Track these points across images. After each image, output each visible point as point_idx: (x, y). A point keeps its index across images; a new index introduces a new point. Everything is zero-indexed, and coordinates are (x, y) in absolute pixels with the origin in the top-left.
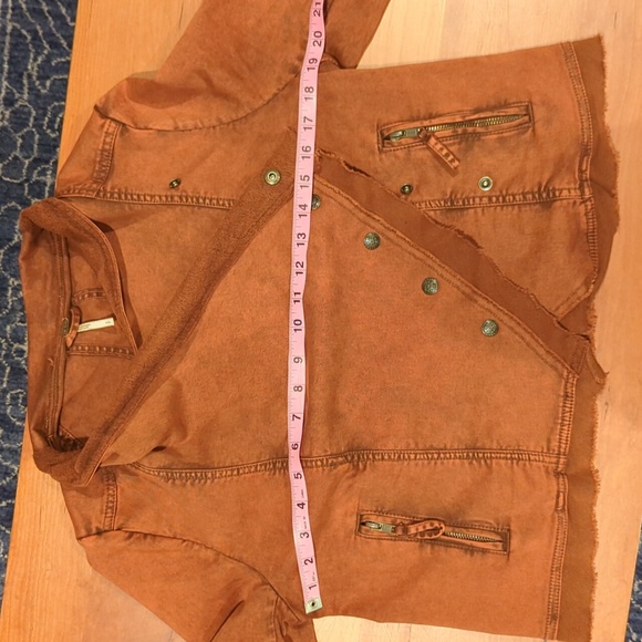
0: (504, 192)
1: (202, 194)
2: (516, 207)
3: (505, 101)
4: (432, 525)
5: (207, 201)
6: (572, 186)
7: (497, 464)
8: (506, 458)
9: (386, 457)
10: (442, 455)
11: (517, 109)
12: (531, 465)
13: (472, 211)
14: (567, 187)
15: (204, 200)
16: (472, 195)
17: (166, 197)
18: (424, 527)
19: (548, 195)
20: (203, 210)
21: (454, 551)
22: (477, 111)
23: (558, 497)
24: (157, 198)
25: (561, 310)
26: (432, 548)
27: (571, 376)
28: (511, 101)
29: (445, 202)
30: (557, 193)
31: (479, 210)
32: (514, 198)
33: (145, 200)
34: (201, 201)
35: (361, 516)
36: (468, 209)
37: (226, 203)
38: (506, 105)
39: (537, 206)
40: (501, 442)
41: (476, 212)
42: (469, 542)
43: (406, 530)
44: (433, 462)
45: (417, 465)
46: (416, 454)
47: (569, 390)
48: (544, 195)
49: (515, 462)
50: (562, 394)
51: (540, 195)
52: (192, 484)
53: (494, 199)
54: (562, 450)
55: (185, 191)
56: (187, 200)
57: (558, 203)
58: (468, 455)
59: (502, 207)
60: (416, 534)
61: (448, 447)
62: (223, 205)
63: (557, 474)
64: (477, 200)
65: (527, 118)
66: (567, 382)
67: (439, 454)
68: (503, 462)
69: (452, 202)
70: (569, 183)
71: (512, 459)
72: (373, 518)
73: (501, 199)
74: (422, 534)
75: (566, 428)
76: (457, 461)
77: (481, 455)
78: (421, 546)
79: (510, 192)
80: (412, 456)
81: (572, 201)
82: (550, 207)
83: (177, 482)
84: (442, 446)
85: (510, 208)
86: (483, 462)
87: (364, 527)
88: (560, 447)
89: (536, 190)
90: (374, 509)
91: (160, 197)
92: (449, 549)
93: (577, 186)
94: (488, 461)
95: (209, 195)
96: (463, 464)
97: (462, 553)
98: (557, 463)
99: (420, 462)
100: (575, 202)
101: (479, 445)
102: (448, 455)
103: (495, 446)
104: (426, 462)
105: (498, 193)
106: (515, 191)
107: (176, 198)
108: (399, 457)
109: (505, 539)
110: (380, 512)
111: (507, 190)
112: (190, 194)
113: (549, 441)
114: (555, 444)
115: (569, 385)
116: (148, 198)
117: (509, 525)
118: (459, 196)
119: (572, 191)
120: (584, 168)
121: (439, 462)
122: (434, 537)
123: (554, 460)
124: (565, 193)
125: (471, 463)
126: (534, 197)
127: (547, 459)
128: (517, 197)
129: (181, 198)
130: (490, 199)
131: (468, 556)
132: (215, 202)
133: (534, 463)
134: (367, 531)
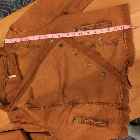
0: (105, 42)
1: (36, 44)
2: (108, 45)
3: (105, 20)
4: (90, 120)
5: (37, 46)
6: (122, 39)
7: (105, 106)
8: (107, 105)
9: (79, 104)
10: (92, 104)
11: (108, 22)
12: (113, 106)
13: (98, 47)
14: (120, 40)
15: (36, 46)
16: (98, 43)
17: (27, 46)
18: (88, 121)
19: (116, 42)
20: (36, 48)
21: (95, 126)
22: (98, 23)
23: (119, 114)
24: (25, 46)
25: (120, 69)
26: (90, 125)
27: (122, 85)
28: (106, 20)
29: (92, 45)
30: (118, 41)
31: (100, 46)
32: (108, 43)
33: (22, 47)
34: (35, 46)
35: (74, 118)
36: (97, 46)
37: (41, 46)
38: (105, 21)
39: (113, 45)
40: (106, 101)
41: (99, 47)
42: (99, 124)
43: (84, 121)
44: (90, 106)
45: (86, 106)
46: (86, 104)
47: (122, 89)
48: (115, 42)
49: (109, 105)
50: (120, 89)
51: (114, 42)
52: (34, 111)
53: (103, 44)
54: (120, 103)
55: (32, 44)
56: (32, 46)
57: (118, 44)
58: (98, 104)
59: (105, 45)
60: (86, 122)
61: (94, 102)
62: (41, 47)
63: (119, 108)
64: (99, 44)
65: (110, 24)
66: (121, 87)
67: (91, 104)
68: (106, 106)
69: (93, 45)
70: (121, 39)
71: (108, 105)
72: (77, 118)
73: (105, 43)
74: (88, 122)
75: (121, 97)
76: (96, 105)
77: (101, 104)
78: (88, 125)
79: (107, 42)
80: (85, 104)
81: (121, 43)
82: (116, 45)
83: (31, 110)
84: (92, 102)
85: (107, 45)
86: (102, 105)
87: (74, 120)
88: (120, 102)
89: (113, 41)
90: (77, 116)
91: (26, 46)
92: (94, 126)
93: (123, 40)
94: (103, 105)
95: (37, 45)
96: (97, 106)
97: (97, 126)
98: (119, 106)
99: (87, 106)
100: (122, 44)
101: (101, 101)
102: (94, 104)
103: (104, 102)
104: (88, 106)
105: (104, 42)
106: (108, 41)
107: (30, 46)
108: (82, 104)
109: (107, 123)
110: (78, 117)
111: (106, 41)
112: (33, 45)
113: (117, 101)
114: (118, 101)
115: (122, 87)
116: (23, 46)
117: (108, 120)
118: (95, 43)
119: (122, 41)
120: (124, 35)
121: (91, 106)
122: (90, 123)
123: (118, 105)
124: (120, 41)
125: (99, 106)
126: (112, 42)
127: (117, 105)
128: (109, 43)
129: (31, 46)
130: (102, 43)
131: (99, 127)
132: (39, 46)
133: (114, 106)
134: (75, 121)
